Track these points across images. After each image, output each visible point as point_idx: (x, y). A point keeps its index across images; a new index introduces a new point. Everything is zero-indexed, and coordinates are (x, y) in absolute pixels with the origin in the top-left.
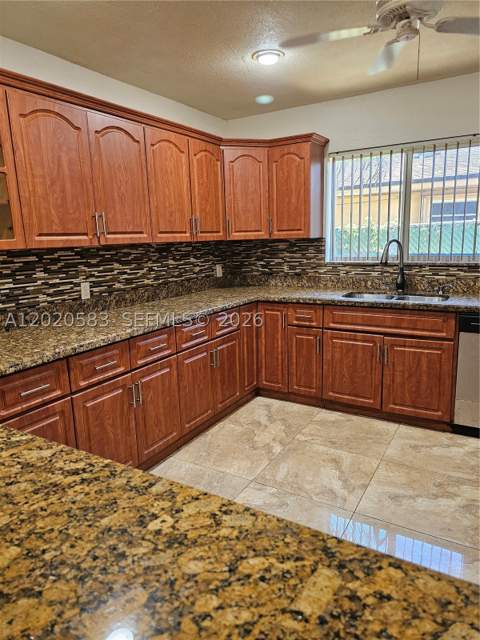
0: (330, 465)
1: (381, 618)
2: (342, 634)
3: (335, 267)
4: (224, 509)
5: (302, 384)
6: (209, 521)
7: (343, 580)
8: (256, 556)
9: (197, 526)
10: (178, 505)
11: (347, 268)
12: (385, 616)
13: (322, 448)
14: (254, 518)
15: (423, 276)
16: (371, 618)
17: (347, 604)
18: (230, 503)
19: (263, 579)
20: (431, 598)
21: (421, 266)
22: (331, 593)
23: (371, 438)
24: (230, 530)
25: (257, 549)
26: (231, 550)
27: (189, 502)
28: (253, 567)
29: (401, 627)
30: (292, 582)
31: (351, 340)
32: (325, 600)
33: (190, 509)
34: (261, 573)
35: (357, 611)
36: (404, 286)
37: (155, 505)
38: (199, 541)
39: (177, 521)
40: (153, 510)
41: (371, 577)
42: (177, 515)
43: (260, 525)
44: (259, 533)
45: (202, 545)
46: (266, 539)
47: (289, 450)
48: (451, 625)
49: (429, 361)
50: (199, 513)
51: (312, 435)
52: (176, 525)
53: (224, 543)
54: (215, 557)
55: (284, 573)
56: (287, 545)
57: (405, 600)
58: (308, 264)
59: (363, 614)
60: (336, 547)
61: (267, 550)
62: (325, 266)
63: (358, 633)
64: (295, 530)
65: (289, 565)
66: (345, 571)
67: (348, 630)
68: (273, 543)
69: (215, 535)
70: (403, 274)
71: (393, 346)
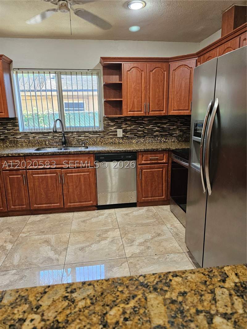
0: (44, 244)
1: (191, 304)
2: (185, 324)
3: (26, 134)
4: (69, 290)
5: (16, 204)
6: (66, 303)
7: (162, 296)
8: (111, 308)
9: (60, 310)
10: (34, 303)
11: (33, 135)
12: (192, 303)
13: (37, 237)
14: (92, 286)
15: (74, 137)
16: (188, 307)
17: (174, 307)
18: (70, 285)
19: (126, 319)
20: (199, 283)
21: (72, 132)
22: (163, 306)
23: (62, 224)
24: (84, 301)
25: (109, 304)
26: (94, 313)
27: (42, 297)
28: (115, 316)
29: (200, 303)
30: (142, 311)
31: (43, 174)
32: (163, 311)
33: (45, 302)
34: (123, 317)
35: (180, 308)
36: (66, 143)
37: (16, 312)
38: (69, 319)
39: (43, 315)
40: (17, 317)
41: (171, 287)
42: (39, 311)
43: (98, 288)
44: (102, 294)
45: (73, 321)
46: (109, 295)
47: (17, 244)
48: (214, 290)
49: (85, 178)
50: (54, 301)
51: (29, 232)
52: (44, 317)
53: (87, 311)
54: (89, 323)
55: (133, 309)
56: (122, 292)
57: (192, 290)
58: (9, 133)
59: (184, 308)
60: (145, 280)
61: (114, 301)
62: (20, 134)
63: (190, 318)
64: (119, 282)
65: (132, 303)
66: (159, 290)
67: (185, 320)
68: (114, 295)
69: (77, 309)
70: (65, 137)
71: (66, 173)
